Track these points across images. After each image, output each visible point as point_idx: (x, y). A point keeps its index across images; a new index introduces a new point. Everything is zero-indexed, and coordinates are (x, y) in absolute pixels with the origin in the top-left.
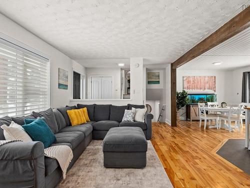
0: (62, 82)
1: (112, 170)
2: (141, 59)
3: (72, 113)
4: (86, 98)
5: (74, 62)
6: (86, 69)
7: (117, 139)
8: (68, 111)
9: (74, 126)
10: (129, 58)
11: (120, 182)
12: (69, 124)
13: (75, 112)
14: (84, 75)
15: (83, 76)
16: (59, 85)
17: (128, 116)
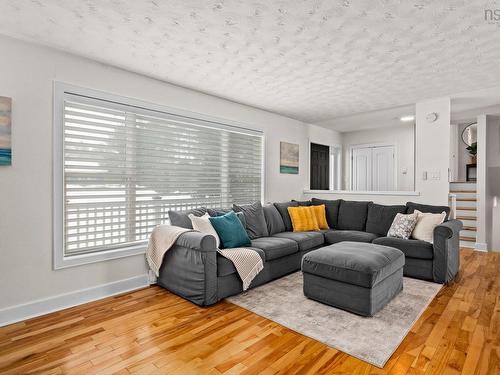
0: (286, 163)
1: (314, 303)
2: (447, 100)
3: (294, 212)
4: (343, 188)
5: (313, 128)
6: (343, 135)
7: (324, 257)
8: (289, 208)
9: (297, 232)
10: (414, 104)
11: (310, 319)
12: (289, 227)
13: (299, 211)
14: (338, 146)
15: (336, 149)
16: (282, 167)
17: (397, 227)
